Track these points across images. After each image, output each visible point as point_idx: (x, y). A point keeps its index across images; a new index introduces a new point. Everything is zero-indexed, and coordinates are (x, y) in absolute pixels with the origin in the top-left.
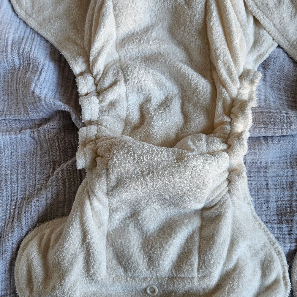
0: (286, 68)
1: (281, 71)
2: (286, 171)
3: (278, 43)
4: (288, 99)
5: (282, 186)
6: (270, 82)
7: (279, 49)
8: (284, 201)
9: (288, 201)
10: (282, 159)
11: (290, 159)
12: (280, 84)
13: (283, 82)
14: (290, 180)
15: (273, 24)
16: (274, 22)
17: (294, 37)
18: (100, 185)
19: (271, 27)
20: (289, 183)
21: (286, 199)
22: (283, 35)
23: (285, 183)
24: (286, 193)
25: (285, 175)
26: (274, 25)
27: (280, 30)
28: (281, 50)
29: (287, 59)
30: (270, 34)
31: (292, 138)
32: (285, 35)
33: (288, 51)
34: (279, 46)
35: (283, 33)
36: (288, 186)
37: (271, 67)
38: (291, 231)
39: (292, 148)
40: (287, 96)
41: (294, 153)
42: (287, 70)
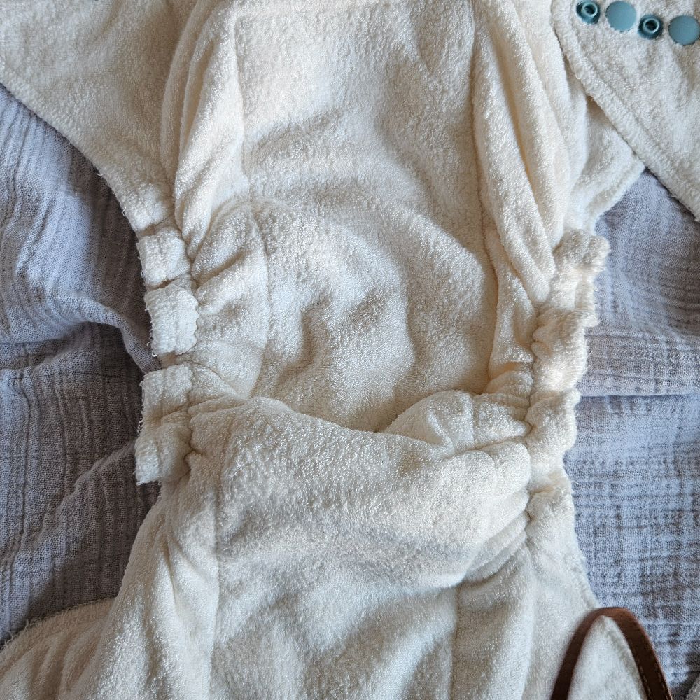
0: (664, 226)
1: (652, 232)
2: (664, 483)
3: (644, 163)
4: (669, 301)
5: (654, 521)
6: (626, 258)
7: (647, 178)
8: (660, 558)
9: (669, 558)
10: (655, 452)
11: (674, 453)
12: (648, 264)
13: (656, 259)
15: (634, 116)
16: (638, 111)
17: (685, 150)
18: (197, 529)
19: (631, 124)
20: (670, 513)
21: (665, 554)
22: (658, 144)
23: (660, 514)
24: (664, 538)
25: (663, 492)
26: (637, 119)
27: (652, 132)
28: (653, 180)
29: (667, 203)
30: (626, 142)
31: (680, 403)
32: (663, 145)
33: (668, 183)
34: (647, 171)
35: (658, 139)
36: (669, 521)
37: (628, 221)
38: (676, 635)
39: (679, 427)
40: (666, 296)
41: (683, 439)
42: (666, 229)
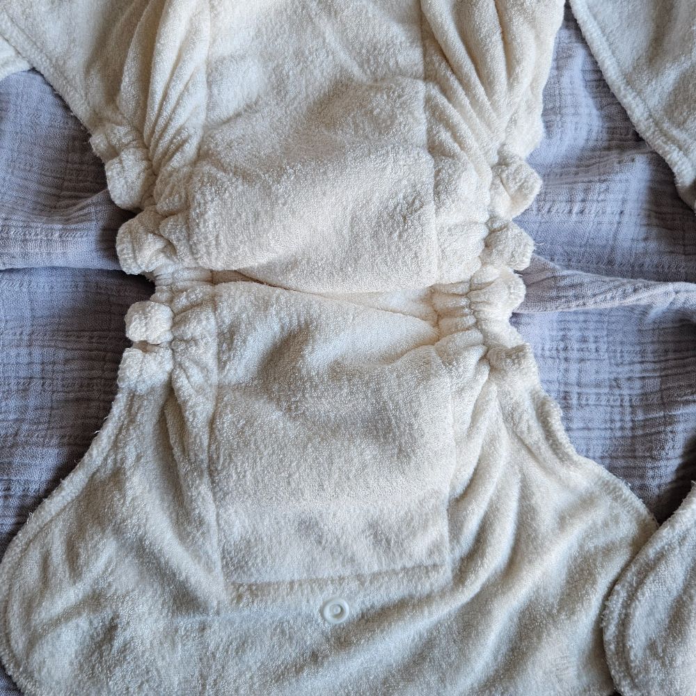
14: (22, 374)
